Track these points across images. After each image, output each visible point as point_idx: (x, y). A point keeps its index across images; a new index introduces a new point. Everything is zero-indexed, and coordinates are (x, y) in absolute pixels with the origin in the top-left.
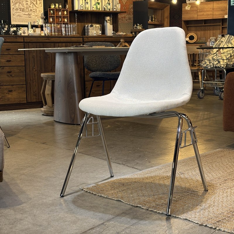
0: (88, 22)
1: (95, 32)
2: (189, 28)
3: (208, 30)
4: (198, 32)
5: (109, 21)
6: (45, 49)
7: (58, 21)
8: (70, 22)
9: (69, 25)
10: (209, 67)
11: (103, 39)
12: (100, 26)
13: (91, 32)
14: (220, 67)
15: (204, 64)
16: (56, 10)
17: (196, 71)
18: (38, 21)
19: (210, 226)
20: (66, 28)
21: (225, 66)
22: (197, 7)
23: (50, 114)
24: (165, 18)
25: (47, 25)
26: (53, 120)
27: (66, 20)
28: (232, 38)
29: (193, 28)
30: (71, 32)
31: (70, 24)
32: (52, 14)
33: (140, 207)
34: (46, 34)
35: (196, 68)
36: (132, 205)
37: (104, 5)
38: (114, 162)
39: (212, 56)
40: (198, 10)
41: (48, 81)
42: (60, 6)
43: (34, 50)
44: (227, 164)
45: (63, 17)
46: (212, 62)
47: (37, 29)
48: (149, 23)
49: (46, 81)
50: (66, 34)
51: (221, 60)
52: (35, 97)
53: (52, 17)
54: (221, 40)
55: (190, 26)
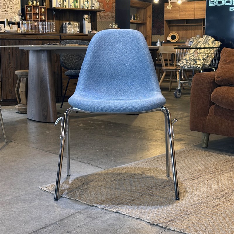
0: (66, 20)
1: (73, 30)
2: (171, 28)
3: (189, 30)
4: (180, 32)
5: (87, 20)
6: (19, 46)
7: (35, 18)
8: (47, 19)
9: (46, 23)
10: (186, 67)
11: (81, 37)
12: (78, 24)
13: (69, 30)
14: (197, 67)
15: (181, 64)
16: (33, 7)
17: (174, 71)
18: (15, 18)
19: (161, 225)
20: (43, 25)
21: (202, 66)
22: (179, 7)
23: (24, 112)
24: (147, 16)
25: (23, 22)
26: (26, 118)
27: (43, 18)
28: (209, 39)
29: (175, 28)
30: (48, 30)
31: (48, 22)
32: (29, 11)
33: (96, 206)
34: (23, 31)
35: (174, 68)
36: (88, 205)
37: (82, 3)
38: (79, 161)
39: (189, 56)
40: (180, 10)
41: (22, 78)
42: (38, 4)
43: (10, 47)
44: (190, 164)
45: (40, 14)
46: (189, 62)
47: (13, 26)
48: (131, 22)
49: (20, 78)
50: (43, 32)
51: (198, 61)
52: (10, 94)
53: (29, 14)
54: (199, 40)
55: (172, 26)
